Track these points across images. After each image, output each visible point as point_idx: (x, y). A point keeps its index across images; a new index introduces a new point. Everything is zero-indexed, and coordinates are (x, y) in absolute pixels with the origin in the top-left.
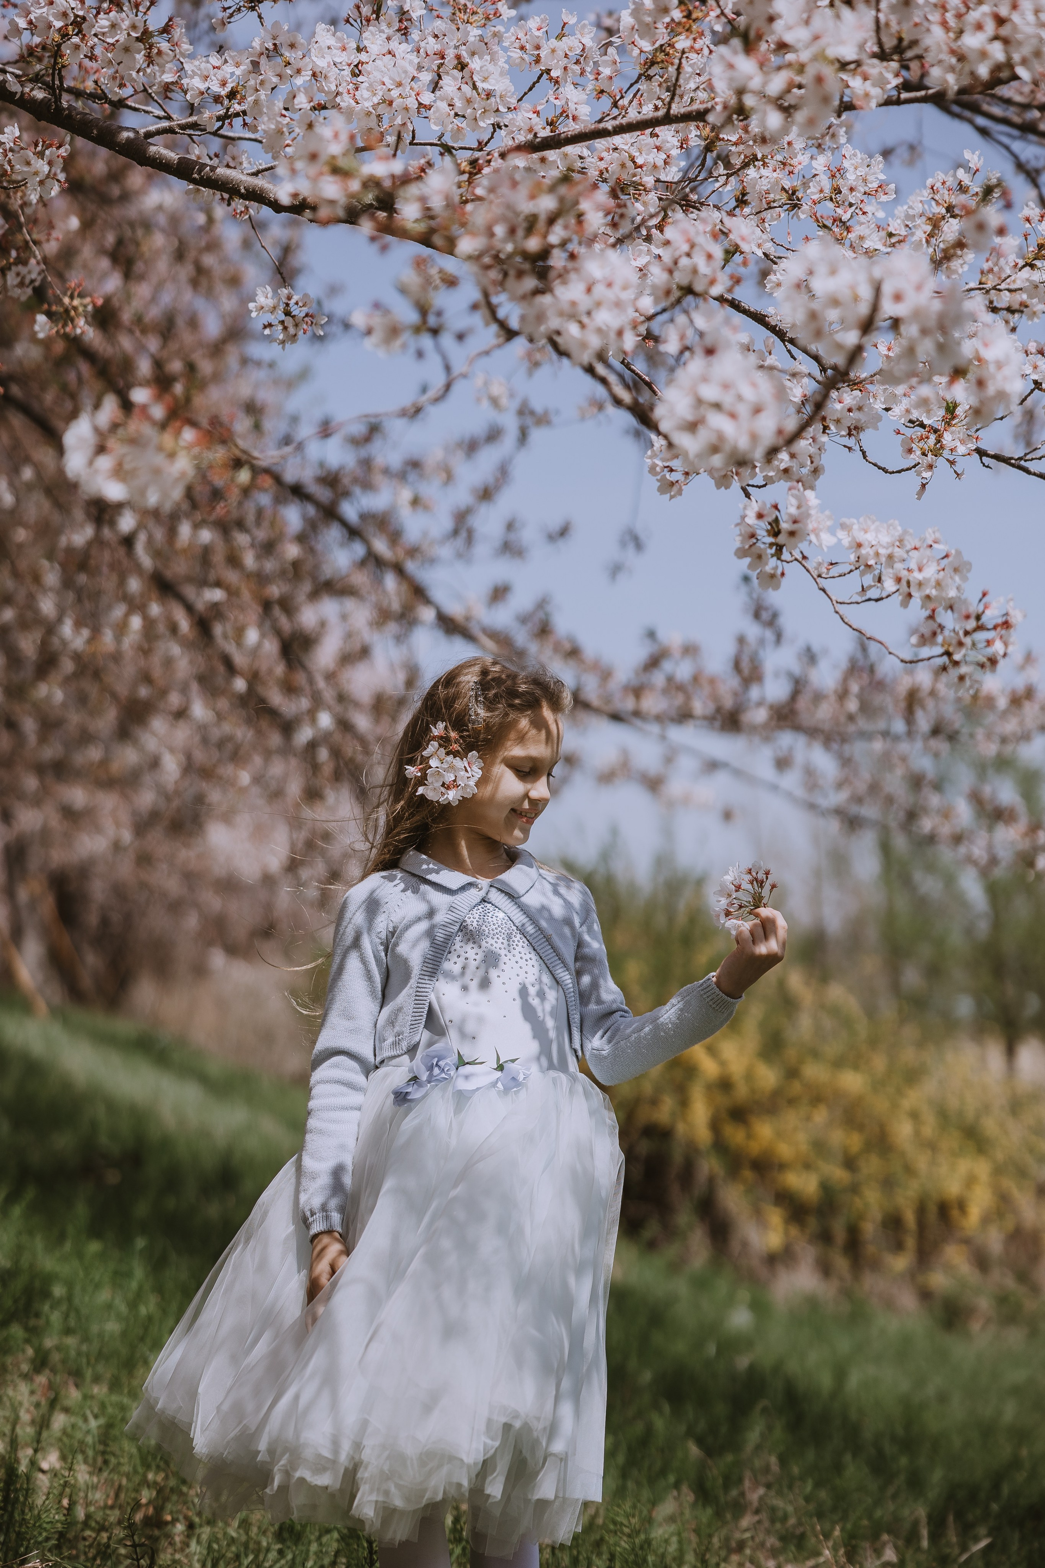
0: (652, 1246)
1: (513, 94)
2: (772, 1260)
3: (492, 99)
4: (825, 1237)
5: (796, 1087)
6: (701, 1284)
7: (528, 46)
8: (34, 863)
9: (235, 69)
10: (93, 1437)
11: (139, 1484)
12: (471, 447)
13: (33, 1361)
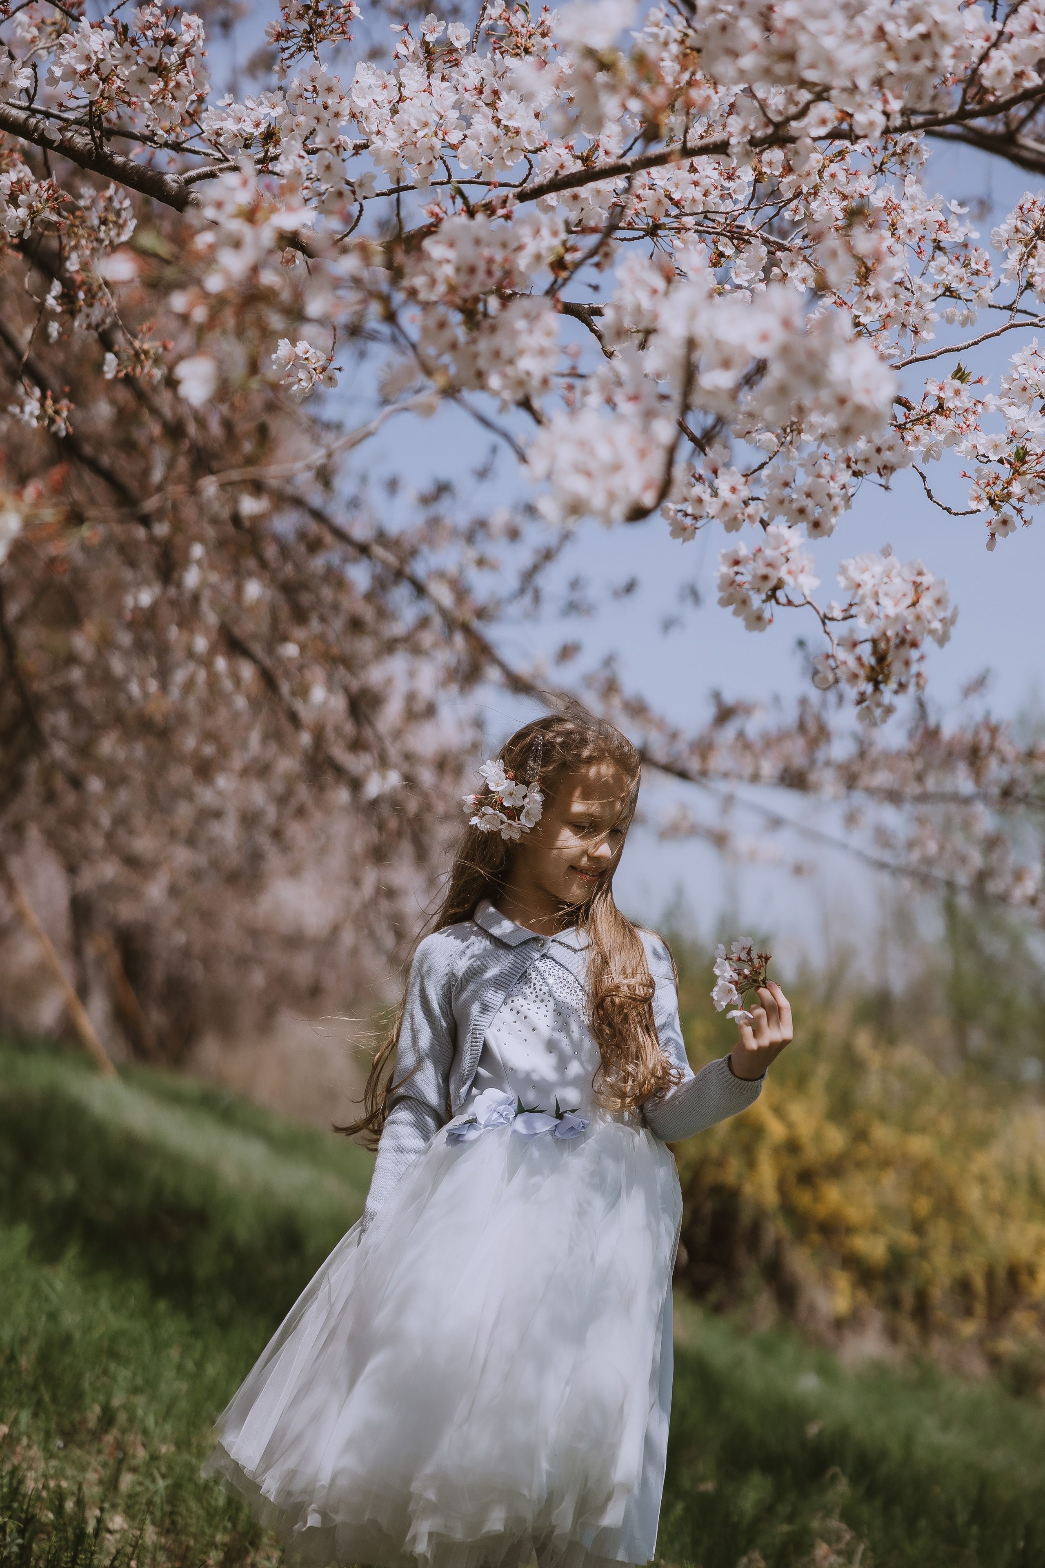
0: (717, 1309)
2: (839, 1324)
3: (520, 137)
4: (893, 1303)
5: (864, 1151)
6: (768, 1348)
8: (100, 918)
9: (270, 110)
10: (161, 1497)
13: (100, 1419)
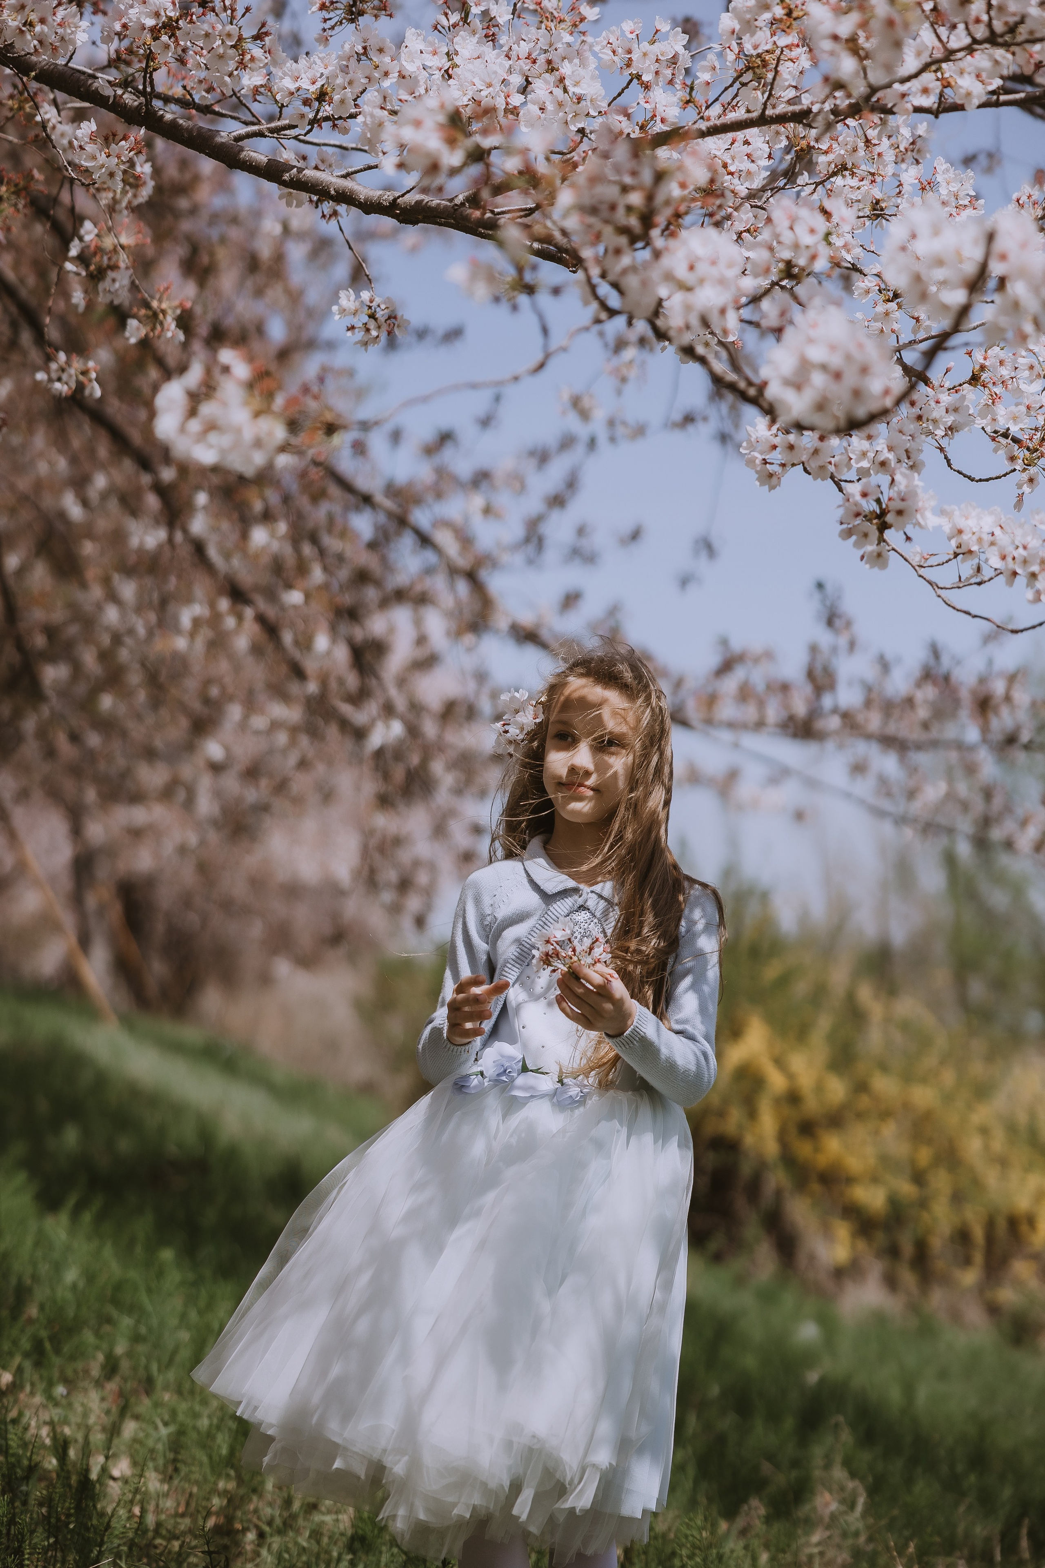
0: (717, 1258)
1: (604, 98)
2: (840, 1273)
3: (583, 103)
4: (893, 1252)
5: (864, 1101)
6: (767, 1297)
7: (620, 50)
8: (102, 871)
9: (324, 71)
10: (164, 1444)
11: (210, 1493)
12: (542, 457)
13: (104, 1367)
